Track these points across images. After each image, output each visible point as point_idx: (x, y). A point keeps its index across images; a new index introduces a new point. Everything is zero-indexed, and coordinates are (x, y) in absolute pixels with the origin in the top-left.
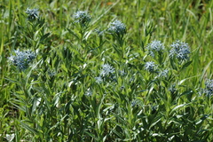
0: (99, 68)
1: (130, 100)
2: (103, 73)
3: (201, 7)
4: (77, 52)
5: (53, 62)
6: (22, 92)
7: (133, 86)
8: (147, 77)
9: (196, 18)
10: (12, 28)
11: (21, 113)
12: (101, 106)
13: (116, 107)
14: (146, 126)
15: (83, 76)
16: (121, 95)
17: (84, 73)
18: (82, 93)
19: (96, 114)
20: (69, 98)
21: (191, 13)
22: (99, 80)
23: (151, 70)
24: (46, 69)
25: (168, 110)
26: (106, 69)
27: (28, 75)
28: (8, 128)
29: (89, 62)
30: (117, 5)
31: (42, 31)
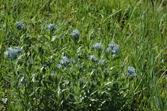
0: (60, 58)
1: (78, 78)
2: (62, 62)
3: (123, 22)
4: (47, 49)
5: (32, 55)
6: (12, 73)
7: (81, 70)
8: (90, 64)
9: (120, 28)
10: (8, 33)
11: (12, 86)
12: (60, 82)
13: (70, 83)
14: (88, 95)
15: (50, 64)
16: (73, 75)
17: (51, 61)
18: (49, 74)
19: (57, 87)
20: (41, 77)
21: (118, 26)
22: (60, 66)
23: (93, 60)
24: (28, 59)
25: (102, 85)
26: (64, 59)
27: (16, 63)
28: (4, 94)
29: (54, 54)
30: (72, 20)
31: (25, 36)
